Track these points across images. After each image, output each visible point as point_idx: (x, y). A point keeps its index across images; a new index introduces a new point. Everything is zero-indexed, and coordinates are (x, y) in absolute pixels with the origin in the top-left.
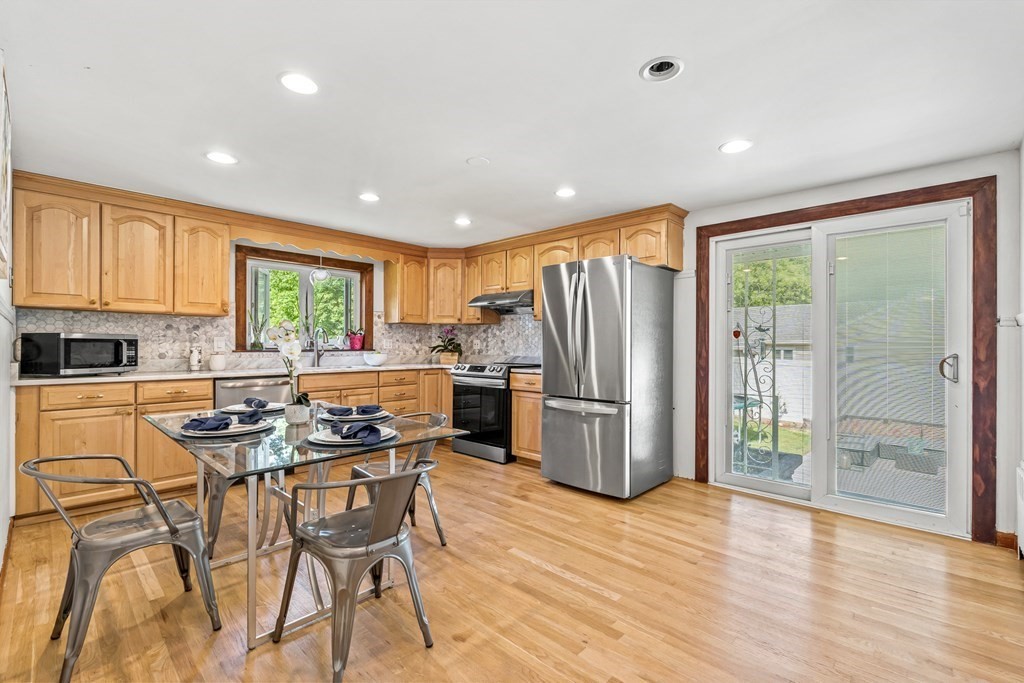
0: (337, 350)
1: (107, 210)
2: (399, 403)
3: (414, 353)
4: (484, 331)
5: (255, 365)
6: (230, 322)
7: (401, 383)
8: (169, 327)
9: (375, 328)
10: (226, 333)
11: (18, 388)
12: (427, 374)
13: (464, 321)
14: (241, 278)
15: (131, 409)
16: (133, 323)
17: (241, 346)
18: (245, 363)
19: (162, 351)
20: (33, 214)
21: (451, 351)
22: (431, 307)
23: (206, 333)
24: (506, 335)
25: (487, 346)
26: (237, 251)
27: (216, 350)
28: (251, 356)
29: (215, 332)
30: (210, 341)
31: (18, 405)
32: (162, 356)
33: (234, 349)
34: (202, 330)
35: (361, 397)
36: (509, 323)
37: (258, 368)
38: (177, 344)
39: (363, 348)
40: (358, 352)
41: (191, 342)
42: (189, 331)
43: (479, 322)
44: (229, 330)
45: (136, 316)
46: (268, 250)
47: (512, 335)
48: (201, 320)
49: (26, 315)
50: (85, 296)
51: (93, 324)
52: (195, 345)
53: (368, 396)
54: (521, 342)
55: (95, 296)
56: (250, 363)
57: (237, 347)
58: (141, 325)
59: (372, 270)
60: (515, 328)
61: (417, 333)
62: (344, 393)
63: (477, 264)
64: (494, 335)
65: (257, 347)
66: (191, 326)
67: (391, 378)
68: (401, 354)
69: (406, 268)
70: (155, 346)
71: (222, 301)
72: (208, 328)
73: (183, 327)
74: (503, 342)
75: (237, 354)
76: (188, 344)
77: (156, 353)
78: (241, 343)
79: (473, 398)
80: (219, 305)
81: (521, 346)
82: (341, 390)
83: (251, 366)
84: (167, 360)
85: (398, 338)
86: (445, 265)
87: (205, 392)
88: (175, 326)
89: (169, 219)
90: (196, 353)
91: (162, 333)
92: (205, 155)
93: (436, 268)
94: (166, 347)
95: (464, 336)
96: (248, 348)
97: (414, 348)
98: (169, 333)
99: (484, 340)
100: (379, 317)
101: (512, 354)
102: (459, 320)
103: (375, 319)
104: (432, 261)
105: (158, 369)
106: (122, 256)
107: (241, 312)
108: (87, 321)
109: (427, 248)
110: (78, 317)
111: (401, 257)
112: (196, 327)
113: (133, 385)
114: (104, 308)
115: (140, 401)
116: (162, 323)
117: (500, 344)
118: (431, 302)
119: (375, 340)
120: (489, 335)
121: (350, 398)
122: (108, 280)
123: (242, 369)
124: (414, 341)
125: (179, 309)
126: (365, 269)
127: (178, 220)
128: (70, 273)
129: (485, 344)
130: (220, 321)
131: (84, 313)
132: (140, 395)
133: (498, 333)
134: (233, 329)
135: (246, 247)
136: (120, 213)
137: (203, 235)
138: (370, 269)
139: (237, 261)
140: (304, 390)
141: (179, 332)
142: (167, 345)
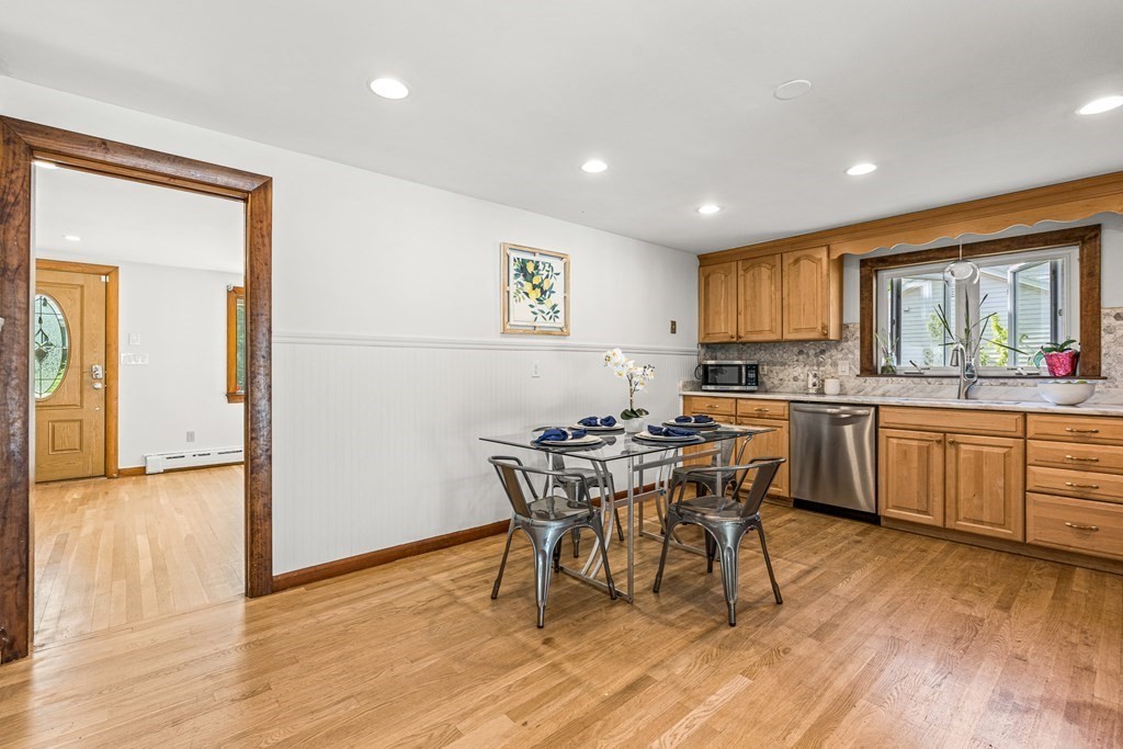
1: (740, 263)
2: (1080, 475)
5: (880, 391)
6: (854, 346)
7: (1083, 437)
8: (801, 352)
9: (1106, 339)
10: (850, 356)
11: (684, 396)
14: (866, 295)
15: (733, 419)
16: (775, 350)
17: (868, 369)
18: (869, 389)
19: (796, 374)
20: (707, 278)
23: (831, 357)
26: (862, 267)
27: (840, 374)
28: (881, 381)
29: (840, 356)
30: (835, 364)
31: (684, 407)
32: (795, 379)
33: (858, 373)
34: (828, 354)
35: (985, 449)
37: (884, 395)
38: (807, 368)
41: (818, 366)
42: (816, 355)
44: (853, 353)
46: (897, 255)
48: (823, 345)
50: (729, 332)
52: (821, 369)
53: (1002, 451)
55: (734, 334)
56: (874, 389)
57: (861, 371)
59: (1099, 235)
62: (951, 438)
65: (889, 372)
66: (818, 351)
67: (1062, 427)
70: (790, 370)
71: (823, 324)
72: (834, 352)
73: (812, 352)
75: (861, 379)
76: (816, 368)
77: (791, 377)
78: (867, 366)
80: (820, 328)
82: (945, 433)
83: (875, 393)
84: (799, 383)
87: (782, 413)
88: (805, 351)
89: (778, 257)
90: (811, 376)
91: (796, 358)
92: (697, 211)
94: (798, 371)
96: (879, 371)
98: (801, 357)
100: (1118, 317)
103: (1107, 320)
105: (788, 390)
106: (749, 298)
107: (867, 333)
112: (823, 352)
113: (734, 401)
114: (740, 340)
115: (739, 414)
116: (796, 350)
119: (1106, 360)
122: (741, 318)
123: (865, 395)
125: (787, 336)
127: (784, 255)
128: (722, 317)
130: (844, 345)
132: (738, 409)
134: (858, 352)
135: (871, 260)
136: (748, 264)
137: (803, 263)
138: (1093, 234)
139: (861, 277)
140: (886, 425)
141: (808, 356)
142: (799, 369)
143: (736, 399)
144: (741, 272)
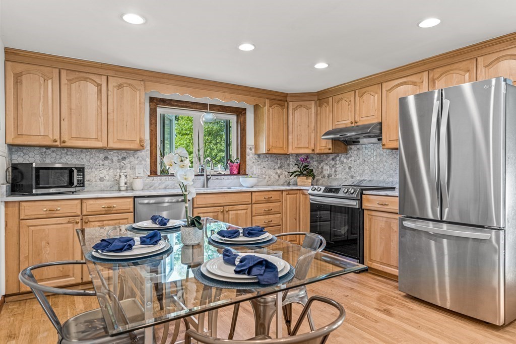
0: (220, 175)
1: (63, 73)
2: (267, 217)
3: (277, 177)
4: (333, 159)
5: (163, 186)
6: (146, 154)
7: (268, 201)
8: (106, 158)
9: (248, 158)
10: (143, 162)
11: (6, 202)
12: (288, 194)
13: (317, 151)
14: (154, 121)
15: (78, 219)
16: (83, 156)
17: (153, 173)
18: (157, 185)
19: (102, 176)
20: (18, 78)
21: (306, 175)
22: (290, 140)
23: (130, 162)
24: (353, 162)
25: (335, 171)
26: (150, 102)
27: (137, 175)
28: (161, 179)
29: (136, 162)
30: (133, 168)
31: (6, 214)
32: (102, 180)
33: (149, 174)
34: (127, 160)
35: (239, 212)
36: (355, 152)
37: (165, 188)
38: (112, 171)
39: (239, 173)
40: (235, 176)
41: (120, 169)
42: (119, 161)
43: (330, 151)
44: (145, 161)
45: (85, 151)
46: (171, 100)
47: (358, 162)
48: (126, 153)
49: (17, 151)
50: (51, 136)
51: (58, 157)
52: (123, 171)
53: (244, 211)
54: (366, 168)
55: (57, 137)
56: (160, 184)
57: (151, 173)
58: (88, 157)
59: (245, 113)
60: (361, 156)
61: (279, 162)
62: (226, 208)
63: (328, 105)
64: (342, 163)
65: (165, 173)
66: (120, 158)
67: (261, 197)
68: (267, 177)
69: (271, 110)
70: (97, 172)
71: (140, 138)
72: (132, 159)
73: (115, 159)
74: (350, 168)
75: (151, 178)
76: (118, 171)
77: (98, 178)
78: (154, 169)
79: (325, 214)
80: (138, 141)
81: (366, 172)
82: (224, 206)
83: (160, 187)
84: (105, 182)
85: (265, 165)
86: (301, 106)
87: (128, 207)
88: (110, 157)
89: (104, 78)
90: (123, 177)
91: (102, 163)
93: (294, 109)
94: (104, 173)
95: (315, 163)
96: (159, 173)
97: (277, 173)
98: (106, 162)
99: (333, 166)
100: (251, 149)
101: (358, 178)
102: (313, 150)
103: (248, 150)
104: (291, 104)
105: (98, 188)
106: (73, 107)
107: (154, 147)
108: (54, 155)
109: (287, 94)
110: (49, 151)
111: (267, 101)
112: (124, 158)
113: (79, 201)
114: (63, 145)
115: (84, 213)
116: (102, 156)
117: (347, 170)
118: (290, 137)
119: (247, 167)
120: (338, 162)
121: (230, 212)
122: (65, 124)
123: (155, 189)
124: (277, 167)
125: (111, 145)
126: (240, 113)
127: (110, 78)
128: (41, 119)
129: (333, 170)
130: (139, 154)
131: (52, 149)
132: (84, 209)
133: (345, 160)
134: (148, 160)
135: (157, 99)
136: (72, 76)
137: (126, 89)
138: (244, 112)
139: (150, 109)
140: (197, 206)
141: (112, 162)
142: (105, 172)
143: (82, 200)
144: (64, 81)
